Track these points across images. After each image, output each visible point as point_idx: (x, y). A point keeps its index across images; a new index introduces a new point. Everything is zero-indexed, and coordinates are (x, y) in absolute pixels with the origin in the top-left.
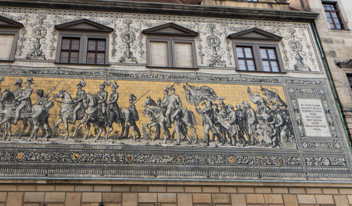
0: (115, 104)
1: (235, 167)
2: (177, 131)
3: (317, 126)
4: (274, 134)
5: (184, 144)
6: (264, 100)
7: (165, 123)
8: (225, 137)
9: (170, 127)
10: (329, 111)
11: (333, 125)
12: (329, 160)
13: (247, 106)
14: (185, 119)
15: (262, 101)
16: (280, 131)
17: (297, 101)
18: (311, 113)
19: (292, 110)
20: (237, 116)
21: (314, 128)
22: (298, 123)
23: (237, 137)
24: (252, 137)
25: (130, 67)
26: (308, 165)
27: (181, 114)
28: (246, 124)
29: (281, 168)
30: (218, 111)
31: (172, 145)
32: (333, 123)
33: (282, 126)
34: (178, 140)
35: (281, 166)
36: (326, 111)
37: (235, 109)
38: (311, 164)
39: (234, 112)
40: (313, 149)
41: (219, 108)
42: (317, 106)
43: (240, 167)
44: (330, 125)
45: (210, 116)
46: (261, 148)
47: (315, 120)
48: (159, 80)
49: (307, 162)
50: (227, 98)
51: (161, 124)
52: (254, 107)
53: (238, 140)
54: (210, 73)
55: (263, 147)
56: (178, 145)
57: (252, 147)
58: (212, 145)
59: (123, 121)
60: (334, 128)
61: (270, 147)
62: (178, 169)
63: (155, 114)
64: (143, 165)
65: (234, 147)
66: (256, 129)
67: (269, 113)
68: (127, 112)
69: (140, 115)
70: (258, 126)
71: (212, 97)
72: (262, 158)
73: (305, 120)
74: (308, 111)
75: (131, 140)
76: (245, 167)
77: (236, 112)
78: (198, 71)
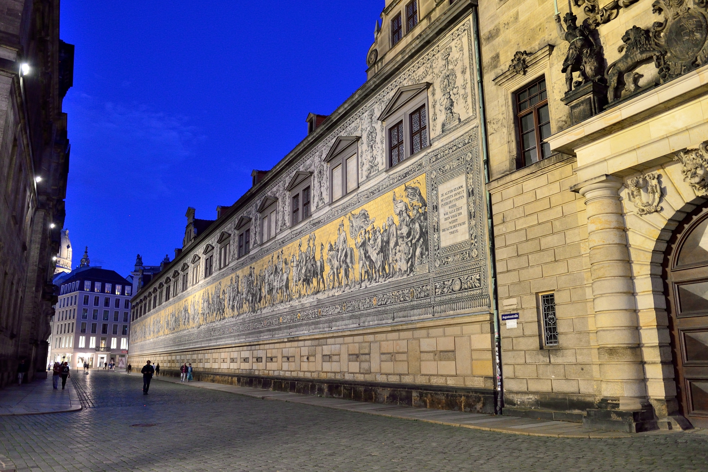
0: (314, 258)
1: (376, 309)
2: (344, 275)
3: (455, 226)
4: (410, 255)
5: (347, 290)
6: (406, 207)
7: (337, 269)
8: (372, 274)
9: (340, 273)
10: (472, 191)
11: (474, 217)
12: (461, 280)
13: (391, 223)
14: (348, 260)
15: (404, 208)
16: (416, 249)
17: (437, 191)
18: (450, 205)
19: (431, 208)
20: (382, 241)
21: (451, 230)
22: (435, 229)
23: (381, 270)
24: (391, 266)
25: (321, 211)
26: (437, 294)
27: (346, 256)
28: (388, 250)
29: (411, 303)
30: (369, 239)
31: (340, 293)
32: (474, 212)
33: (418, 240)
34: (344, 287)
35: (411, 301)
36: (469, 193)
37: (382, 232)
38: (439, 293)
39: (380, 236)
40: (445, 268)
41: (370, 236)
42: (460, 188)
43: (380, 309)
44: (471, 218)
45: (363, 250)
46: (398, 279)
47: (454, 216)
48: (336, 218)
49: (437, 290)
50: (377, 219)
51: (335, 270)
52: (397, 220)
53: (381, 273)
54: (367, 188)
55: (399, 278)
56: (344, 291)
57: (390, 280)
58: (363, 285)
59: (318, 275)
60: (474, 222)
61: (405, 277)
62: (343, 319)
63: (332, 260)
64: (326, 318)
65: (377, 284)
66: (396, 253)
67: (408, 224)
68: (319, 264)
69: (325, 264)
70: (398, 247)
71: (366, 222)
72: (397, 294)
73: (442, 221)
74: (447, 204)
75: (320, 293)
76: (383, 308)
77: (382, 235)
78: (359, 192)
